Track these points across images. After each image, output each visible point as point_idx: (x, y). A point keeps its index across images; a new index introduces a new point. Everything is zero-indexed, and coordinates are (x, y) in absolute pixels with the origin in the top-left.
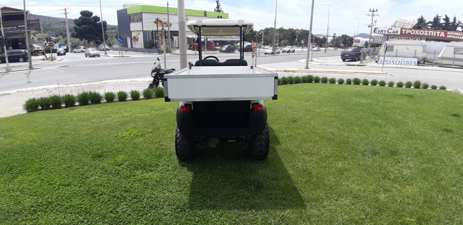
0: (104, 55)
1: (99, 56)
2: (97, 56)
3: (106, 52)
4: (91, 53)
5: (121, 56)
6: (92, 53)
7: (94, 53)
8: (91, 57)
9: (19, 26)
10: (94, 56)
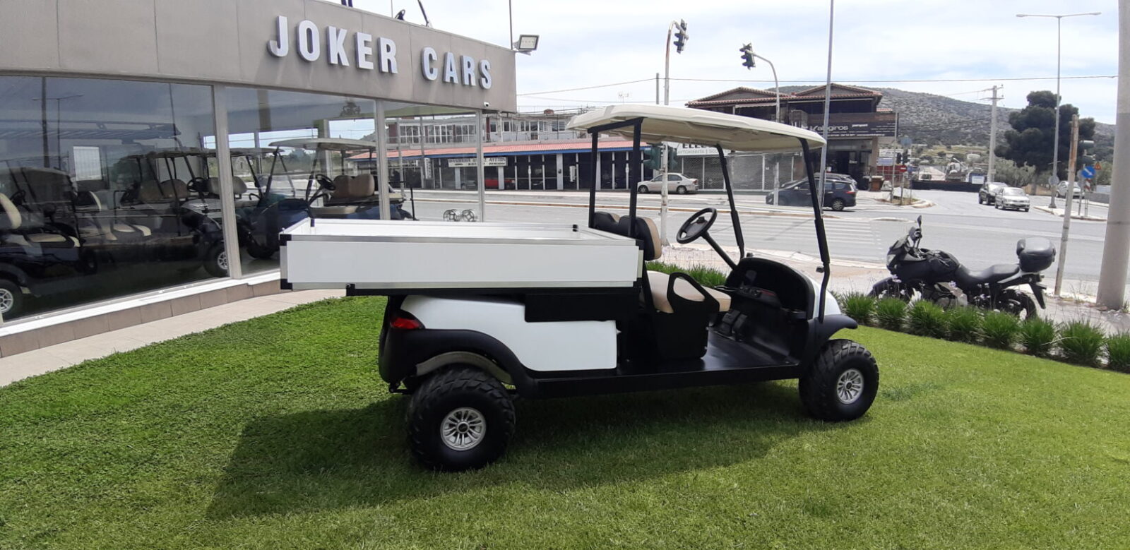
0: (1046, 208)
1: (1027, 210)
2: (1024, 210)
3: (1053, 200)
4: (1006, 200)
5: (1082, 214)
6: (1010, 201)
7: (1015, 201)
8: (1004, 209)
9: (854, 126)
10: (1015, 208)
